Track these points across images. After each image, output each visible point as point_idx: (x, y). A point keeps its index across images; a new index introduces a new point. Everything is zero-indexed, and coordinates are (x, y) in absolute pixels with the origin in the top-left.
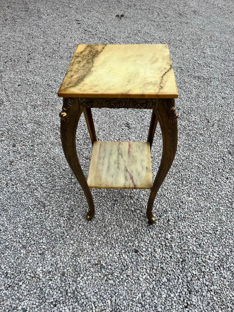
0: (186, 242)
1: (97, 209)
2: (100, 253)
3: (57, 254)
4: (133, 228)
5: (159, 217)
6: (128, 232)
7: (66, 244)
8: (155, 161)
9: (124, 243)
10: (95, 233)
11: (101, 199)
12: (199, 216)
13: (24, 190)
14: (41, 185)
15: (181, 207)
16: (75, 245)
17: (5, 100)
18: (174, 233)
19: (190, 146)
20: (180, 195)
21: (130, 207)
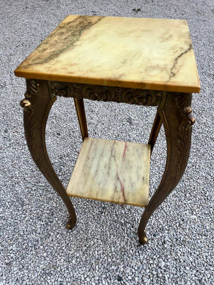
0: (184, 275)
1: (81, 215)
2: (75, 274)
3: (25, 267)
4: (119, 247)
5: (154, 236)
6: (113, 250)
7: (38, 257)
8: (156, 165)
9: (106, 265)
10: (74, 246)
11: (88, 204)
12: (203, 242)
13: (5, 182)
14: (24, 179)
15: (181, 226)
16: (48, 259)
17: (8, 83)
18: (170, 260)
19: (198, 152)
20: (181, 210)
21: (120, 218)
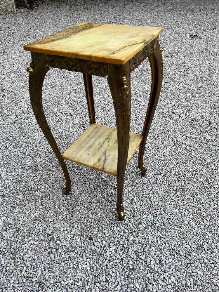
0: (147, 252)
1: (78, 187)
2: (58, 226)
3: (24, 212)
4: (100, 217)
5: (132, 216)
6: (93, 217)
7: (35, 207)
9: (84, 226)
10: (64, 207)
11: (87, 180)
12: (176, 232)
13: (31, 153)
14: (45, 153)
15: (161, 215)
16: (41, 210)
17: (58, 85)
18: (139, 237)
20: (167, 203)
21: (109, 197)
